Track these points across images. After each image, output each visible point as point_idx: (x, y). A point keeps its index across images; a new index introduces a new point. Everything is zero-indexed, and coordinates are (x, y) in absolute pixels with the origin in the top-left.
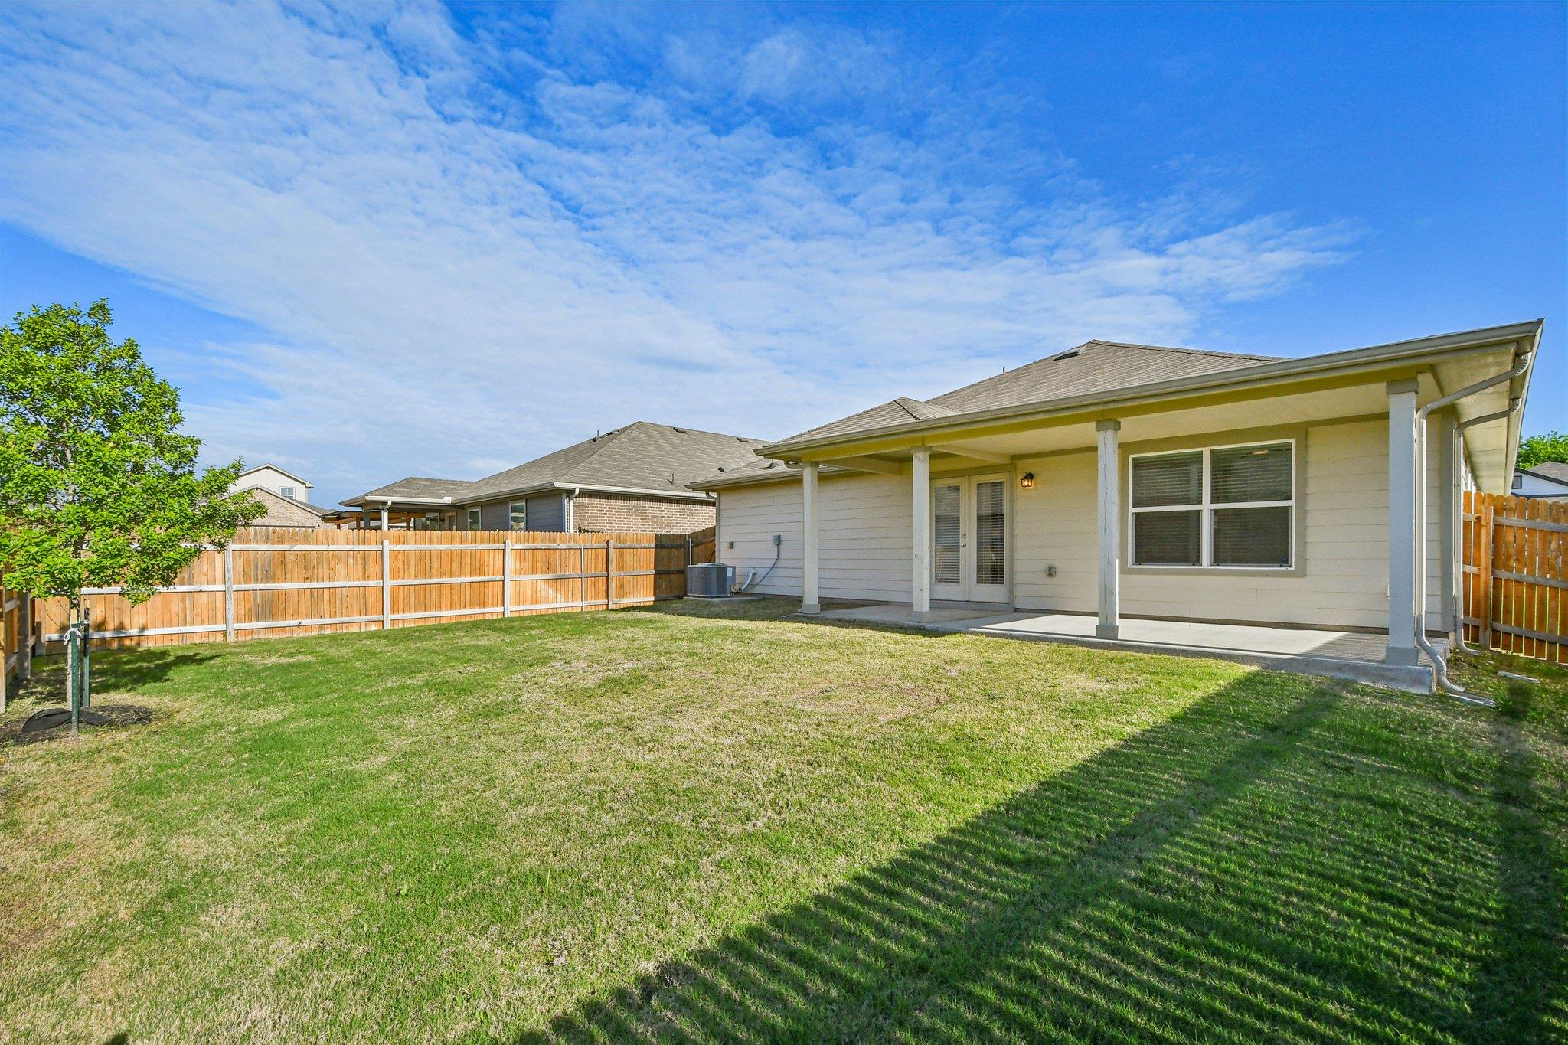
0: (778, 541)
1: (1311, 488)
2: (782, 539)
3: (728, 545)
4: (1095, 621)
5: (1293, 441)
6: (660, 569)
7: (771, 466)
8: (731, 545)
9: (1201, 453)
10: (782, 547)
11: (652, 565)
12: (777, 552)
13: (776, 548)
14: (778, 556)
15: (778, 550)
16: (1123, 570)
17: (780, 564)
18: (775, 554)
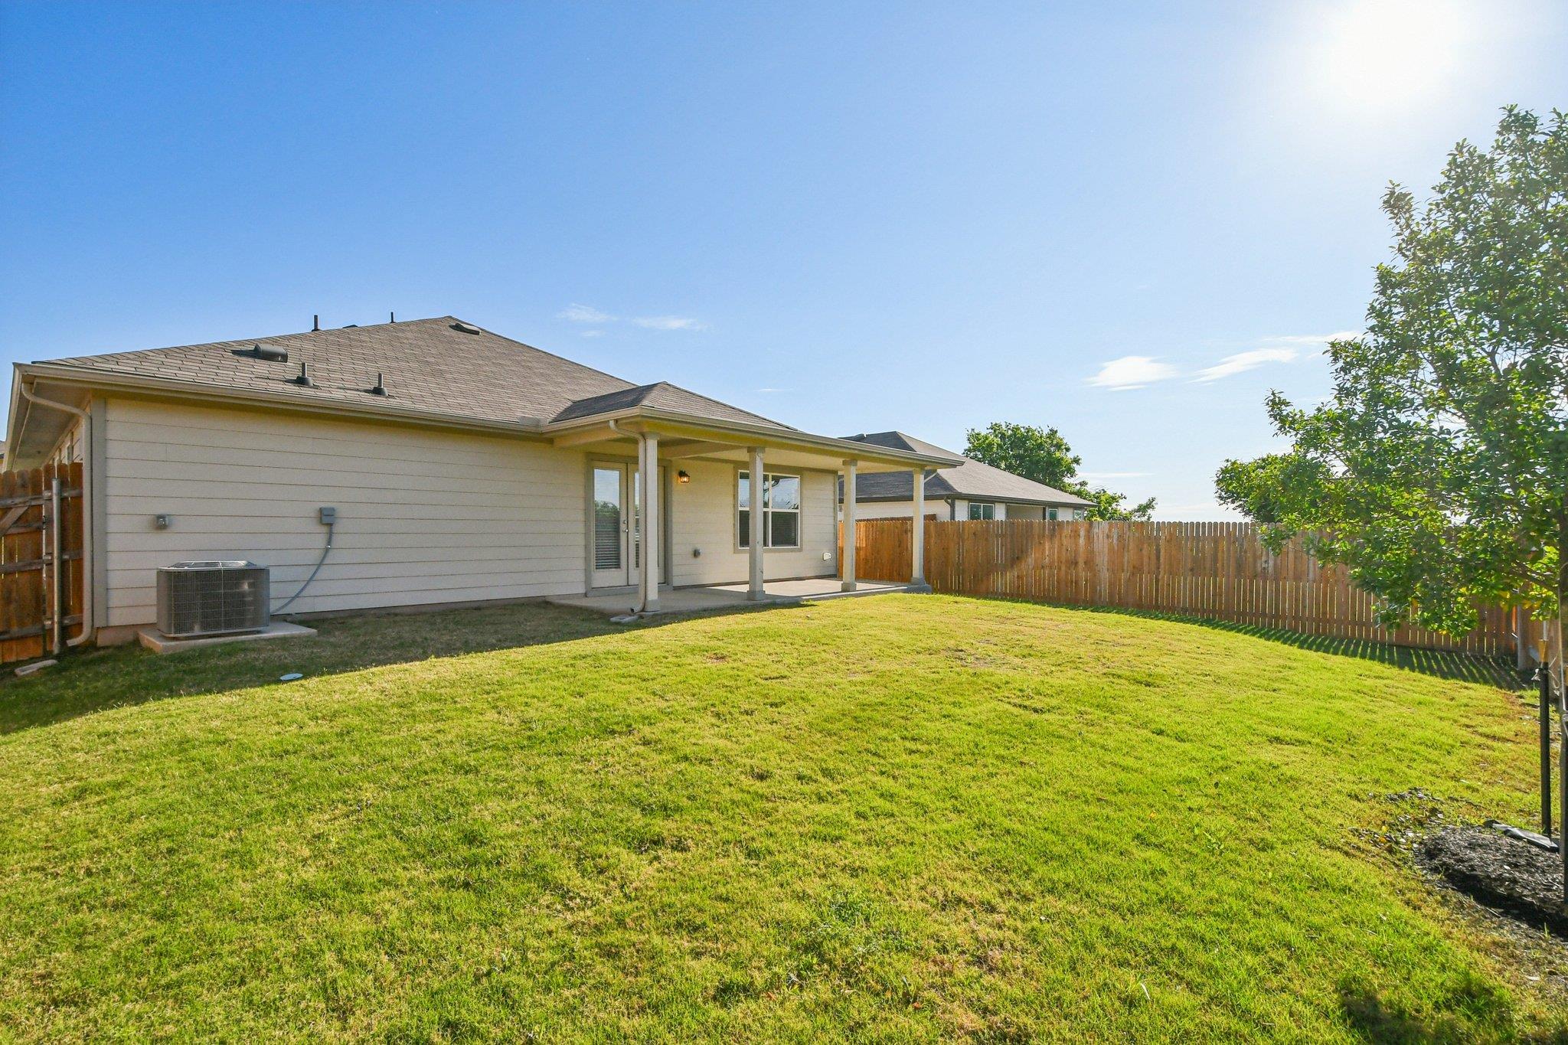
0: (326, 518)
1: (804, 503)
2: (338, 515)
3: (143, 521)
8: (161, 523)
10: (337, 528)
12: (327, 536)
13: (325, 529)
14: (329, 542)
15: (330, 534)
16: (736, 551)
17: (332, 557)
18: (320, 541)
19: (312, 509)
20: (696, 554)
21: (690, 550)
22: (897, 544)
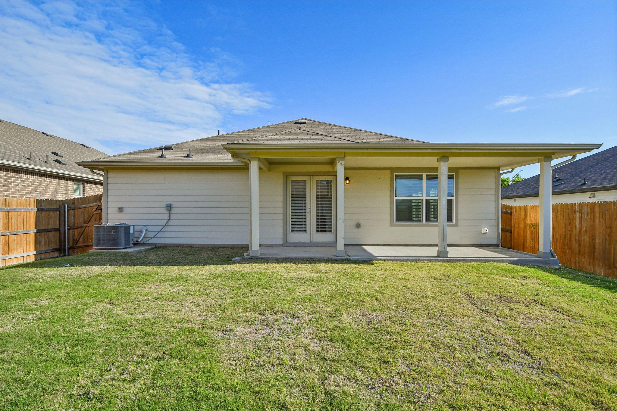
0: (169, 208)
1: (460, 192)
2: (173, 206)
3: (116, 210)
4: (436, 248)
5: (454, 174)
6: (41, 228)
7: (161, 156)
8: (121, 210)
9: (422, 175)
10: (172, 212)
11: (34, 226)
12: (168, 215)
13: (168, 212)
14: (169, 217)
15: (170, 214)
16: (392, 225)
17: (171, 223)
18: (166, 217)
19: (164, 205)
20: (358, 226)
21: (354, 223)
22: (568, 222)
